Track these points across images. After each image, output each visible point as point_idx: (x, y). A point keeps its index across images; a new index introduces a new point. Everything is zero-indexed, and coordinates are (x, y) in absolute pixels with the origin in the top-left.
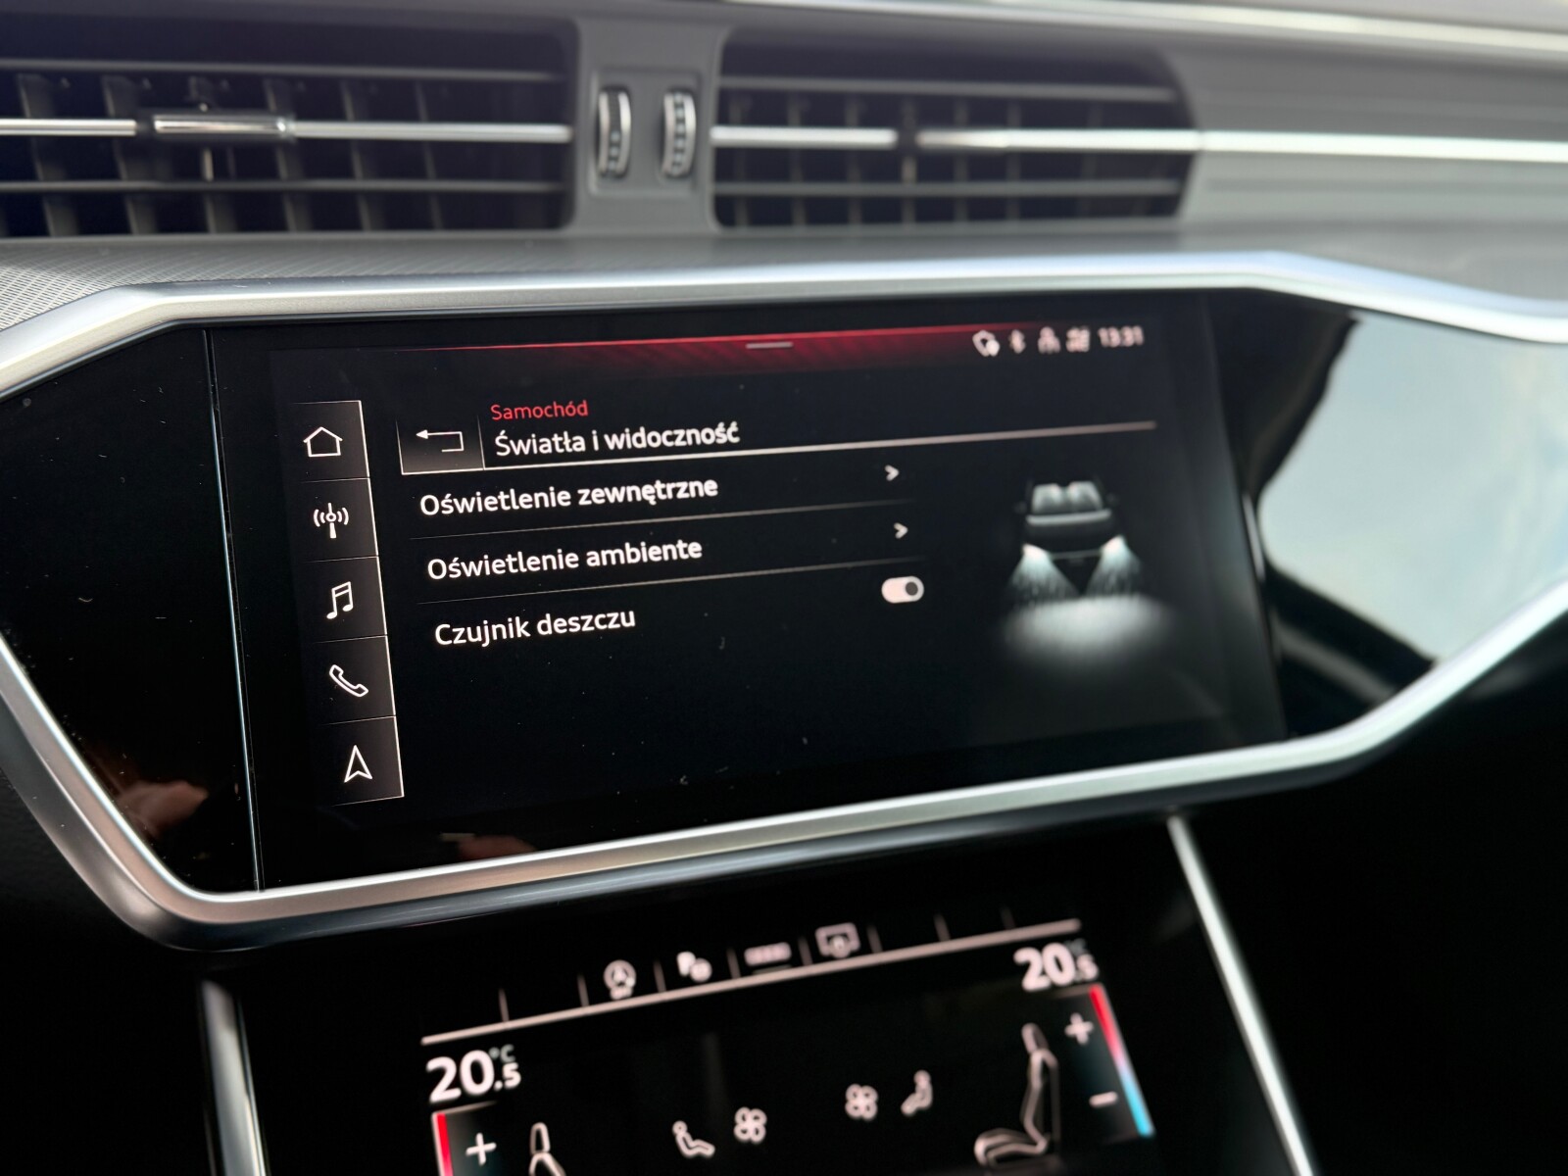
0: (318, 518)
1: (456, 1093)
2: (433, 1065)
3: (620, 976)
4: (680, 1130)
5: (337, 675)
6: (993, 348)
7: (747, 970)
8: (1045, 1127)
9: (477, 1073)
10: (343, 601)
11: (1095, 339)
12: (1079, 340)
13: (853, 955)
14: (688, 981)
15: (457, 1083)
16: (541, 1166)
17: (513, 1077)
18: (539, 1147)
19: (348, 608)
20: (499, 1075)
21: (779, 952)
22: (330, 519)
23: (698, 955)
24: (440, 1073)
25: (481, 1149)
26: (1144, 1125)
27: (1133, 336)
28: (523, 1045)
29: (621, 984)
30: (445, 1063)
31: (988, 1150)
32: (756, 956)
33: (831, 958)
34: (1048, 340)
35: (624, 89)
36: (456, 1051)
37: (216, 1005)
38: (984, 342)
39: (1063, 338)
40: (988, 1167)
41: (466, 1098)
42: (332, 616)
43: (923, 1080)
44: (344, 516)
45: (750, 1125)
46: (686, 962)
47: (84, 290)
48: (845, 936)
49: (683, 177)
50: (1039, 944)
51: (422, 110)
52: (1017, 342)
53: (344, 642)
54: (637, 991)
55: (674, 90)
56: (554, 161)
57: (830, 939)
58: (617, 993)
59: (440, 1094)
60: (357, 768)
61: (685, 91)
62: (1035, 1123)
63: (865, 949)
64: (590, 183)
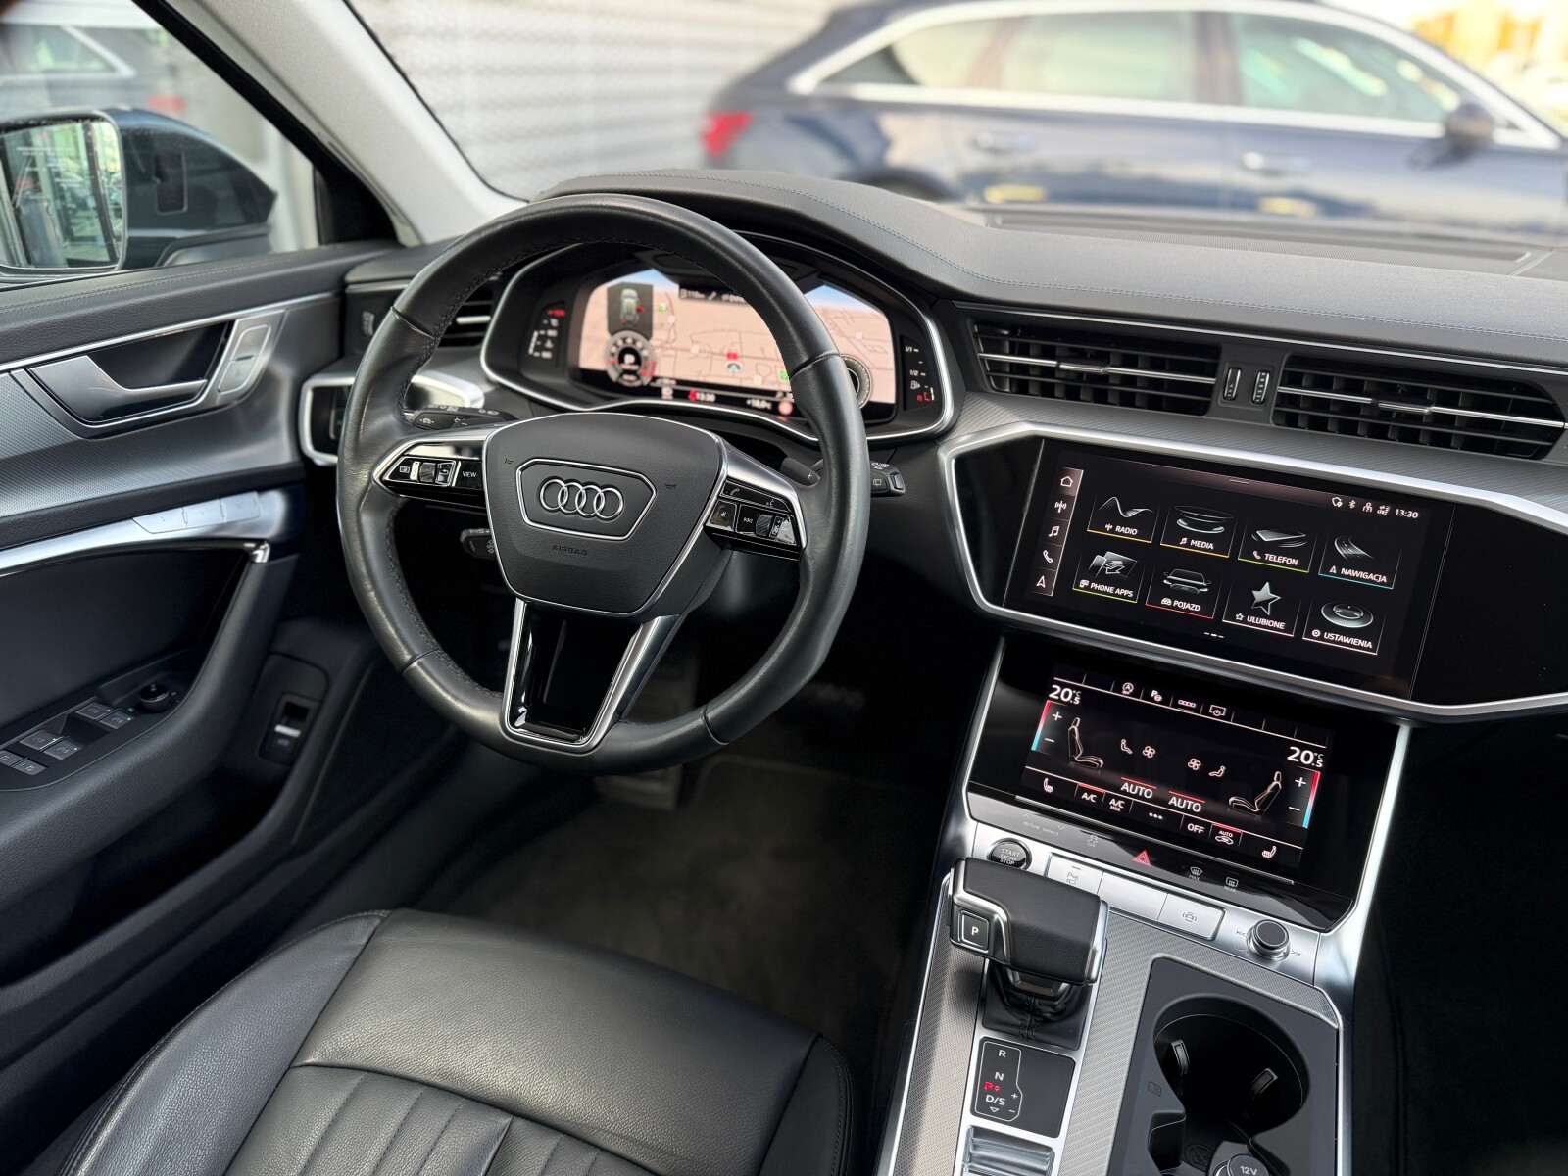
0: (1057, 505)
1: (1057, 697)
2: (1054, 686)
3: (1128, 688)
4: (1124, 742)
5: (1045, 553)
6: (1339, 504)
7: (1176, 705)
8: (1263, 805)
9: (1067, 695)
10: (1055, 532)
11: (1392, 512)
12: (1383, 510)
13: (1220, 718)
14: (1153, 700)
15: (1059, 695)
16: (1073, 729)
17: (1077, 701)
18: (1075, 725)
19: (1056, 534)
20: (1073, 698)
21: (1192, 705)
22: (1060, 506)
23: (1160, 693)
24: (1056, 689)
25: (1057, 716)
26: (1306, 824)
27: (1414, 515)
28: (1084, 693)
29: (1127, 690)
30: (1059, 688)
31: (1234, 801)
32: (1182, 702)
33: (1212, 715)
34: (1368, 507)
35: (1239, 369)
36: (1063, 686)
37: (1002, 641)
38: (1336, 501)
39: (1376, 508)
40: (1231, 807)
41: (1060, 700)
42: (1050, 535)
43: (1223, 769)
44: (1065, 506)
45: (1149, 752)
46: (1154, 693)
47: (1016, 420)
48: (1222, 711)
49: (1262, 403)
50: (1303, 747)
51: (1167, 368)
52: (1352, 504)
53: (1051, 545)
54: (1131, 695)
55: (1262, 372)
56: (1208, 390)
57: (1214, 709)
58: (1124, 692)
59: (1052, 695)
60: (1041, 583)
61: (1267, 372)
62: (1258, 803)
63: (1227, 718)
64: (1218, 401)
